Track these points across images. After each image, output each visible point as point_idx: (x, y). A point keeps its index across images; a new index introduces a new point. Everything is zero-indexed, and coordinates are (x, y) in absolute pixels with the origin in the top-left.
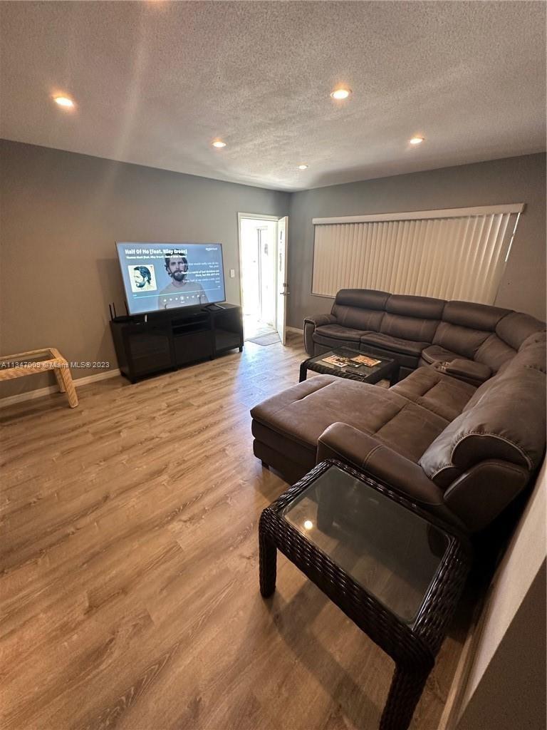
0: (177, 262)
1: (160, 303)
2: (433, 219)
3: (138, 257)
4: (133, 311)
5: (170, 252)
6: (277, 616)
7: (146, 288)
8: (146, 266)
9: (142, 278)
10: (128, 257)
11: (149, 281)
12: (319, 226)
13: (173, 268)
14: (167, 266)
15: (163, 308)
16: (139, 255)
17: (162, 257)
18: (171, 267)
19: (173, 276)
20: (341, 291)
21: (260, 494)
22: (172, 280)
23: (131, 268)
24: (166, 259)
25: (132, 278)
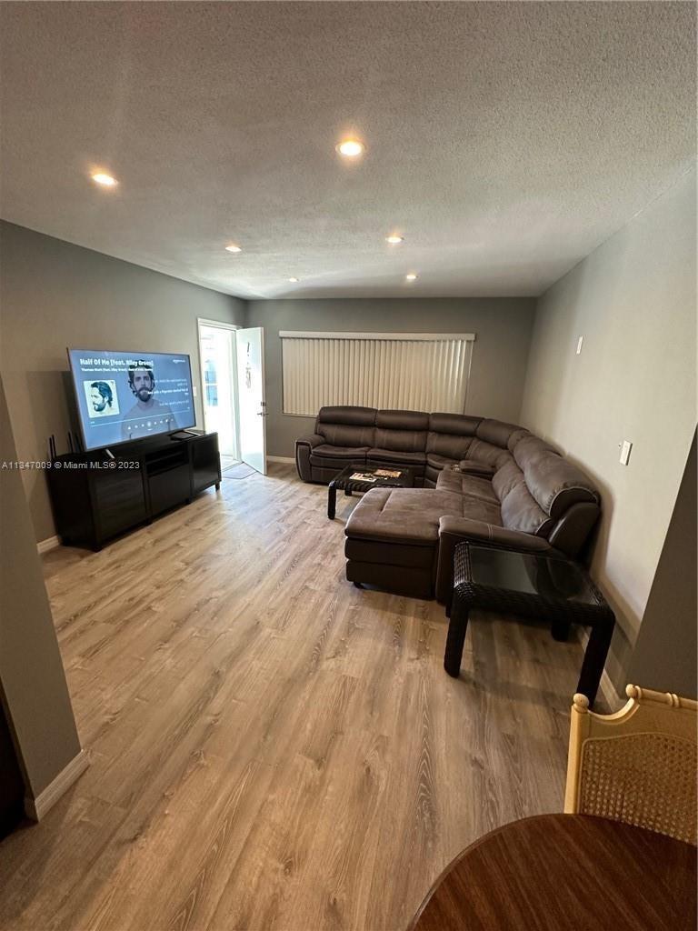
0: (142, 376)
1: (123, 432)
2: (406, 341)
3: (96, 370)
4: (91, 443)
5: (135, 363)
6: (475, 684)
7: (107, 412)
8: (106, 382)
9: (101, 397)
10: (83, 369)
11: (109, 402)
12: (288, 340)
13: (138, 385)
14: (131, 382)
15: (127, 439)
16: (98, 367)
17: (125, 370)
18: (136, 383)
19: (138, 395)
20: (323, 409)
21: (380, 611)
22: (137, 399)
23: (87, 384)
24: (130, 372)
25: (89, 397)
